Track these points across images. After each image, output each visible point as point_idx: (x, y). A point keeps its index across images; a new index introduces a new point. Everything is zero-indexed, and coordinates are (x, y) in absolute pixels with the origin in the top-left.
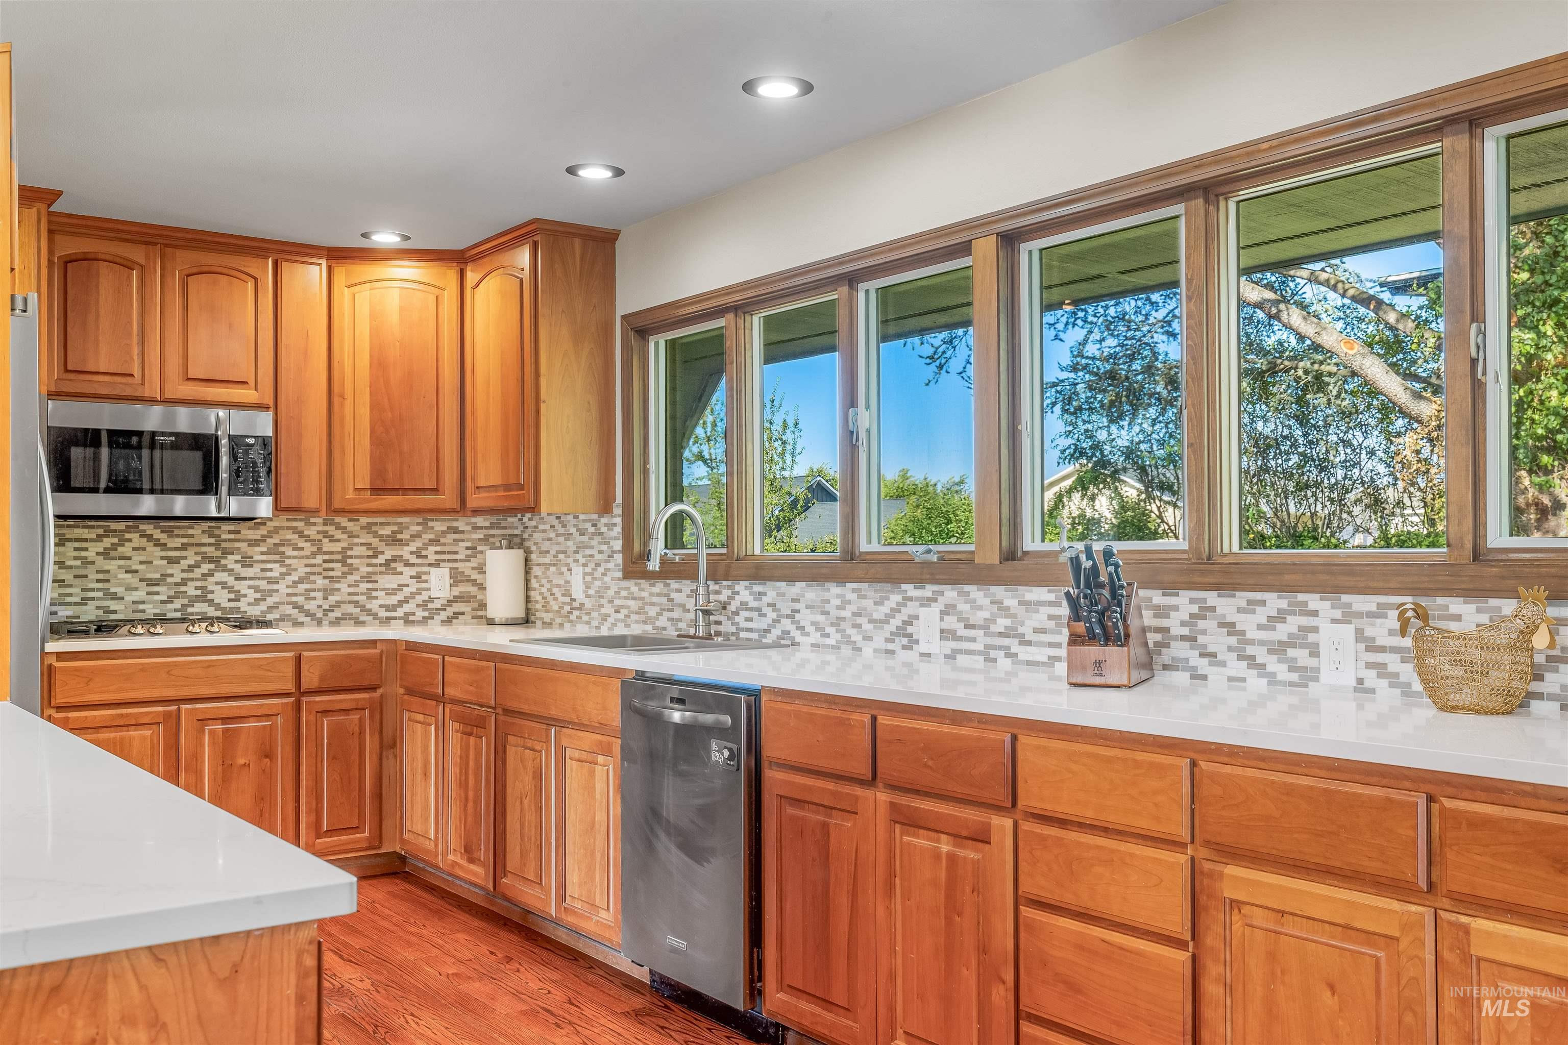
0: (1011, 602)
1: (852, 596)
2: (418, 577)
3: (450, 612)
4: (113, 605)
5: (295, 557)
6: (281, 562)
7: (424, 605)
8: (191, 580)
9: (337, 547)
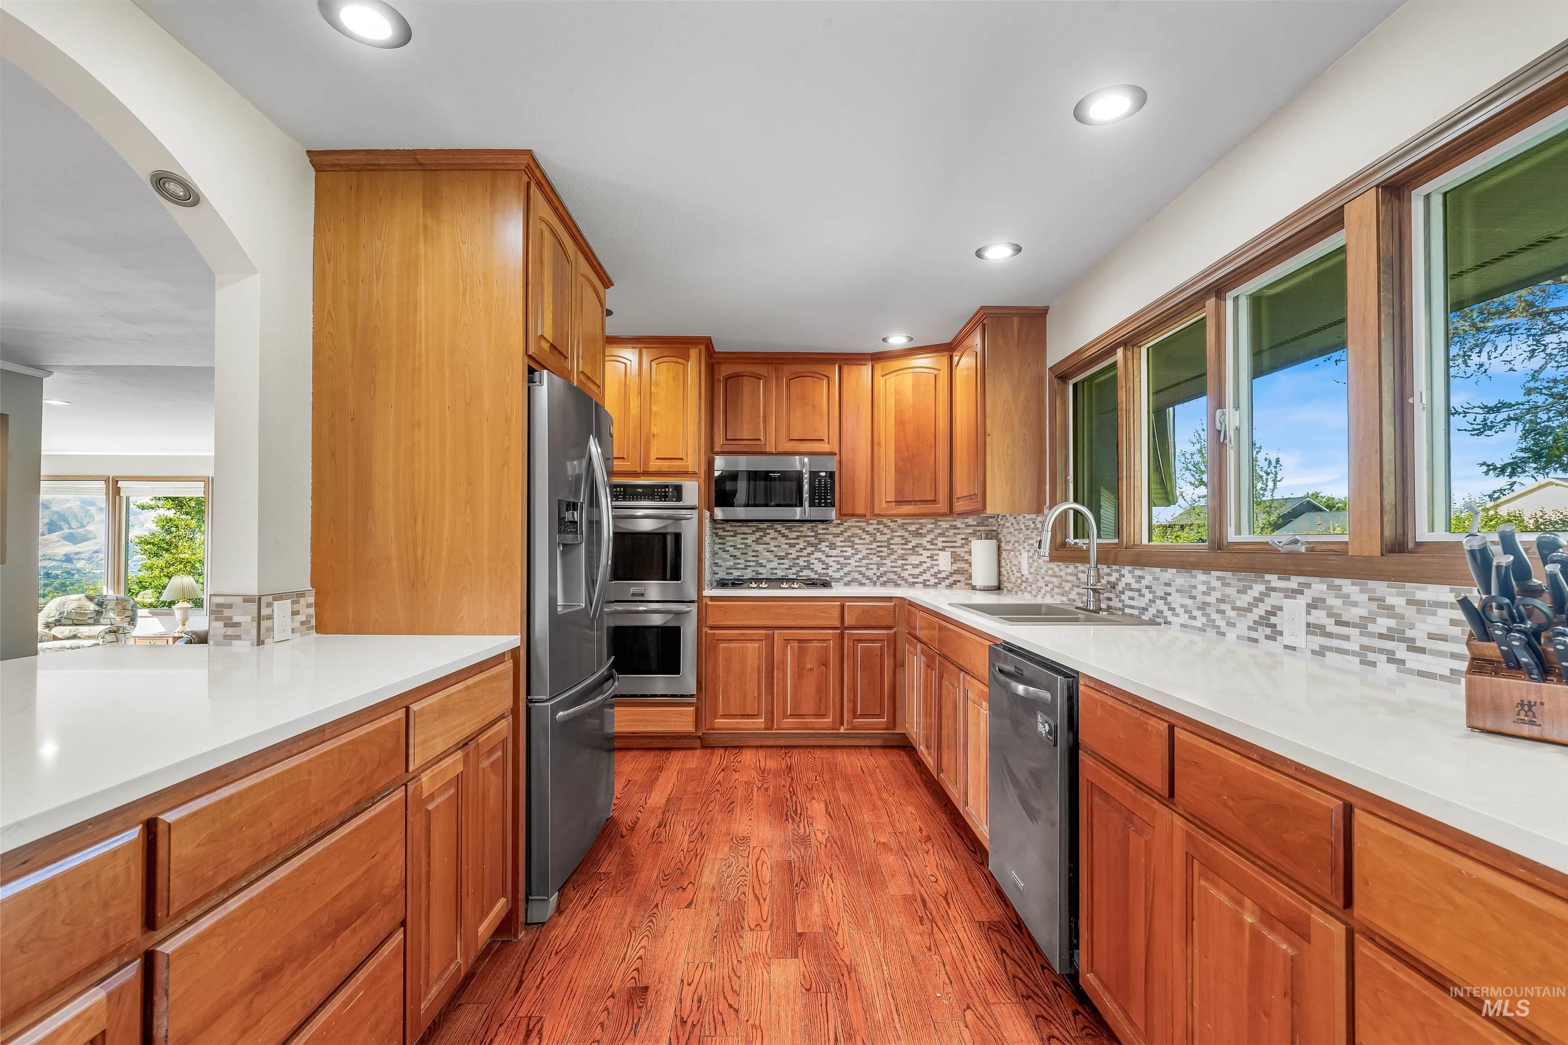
0: (1395, 599)
1: (1217, 584)
2: (931, 557)
3: (951, 580)
4: (761, 570)
5: (860, 544)
6: (852, 547)
7: (935, 575)
8: (802, 556)
9: (885, 538)
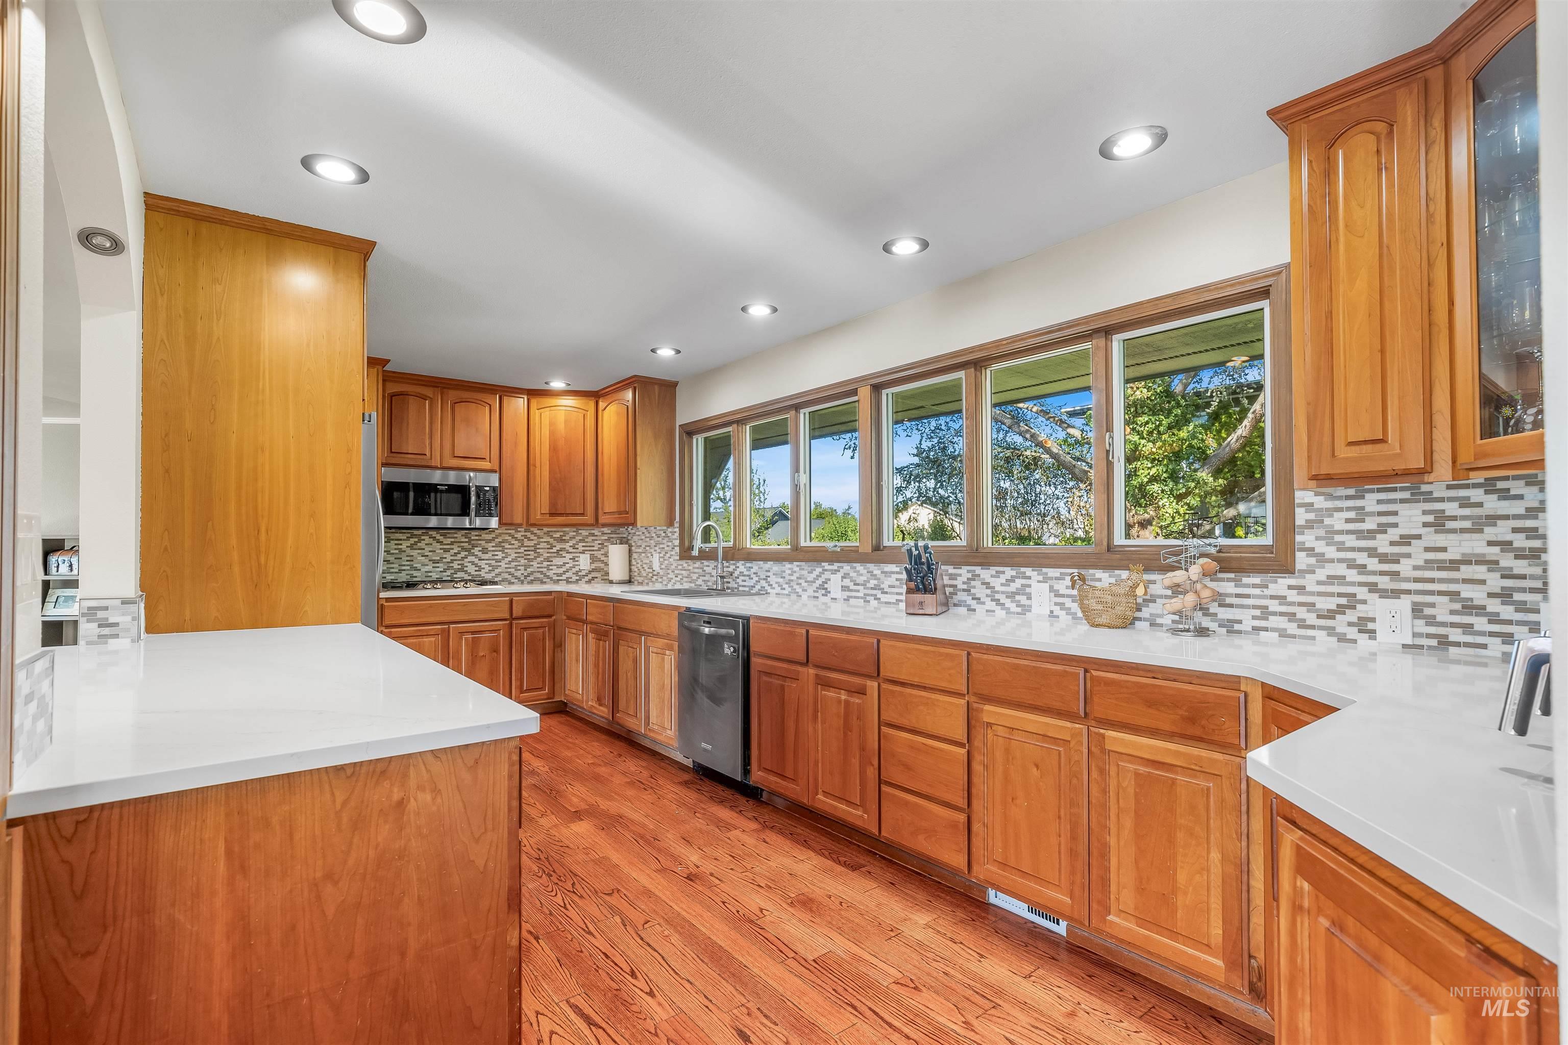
0: (877, 572)
1: (797, 569)
2: (573, 559)
3: (590, 577)
4: (415, 573)
5: (510, 549)
6: (503, 551)
7: (576, 573)
8: (456, 560)
9: (532, 543)
